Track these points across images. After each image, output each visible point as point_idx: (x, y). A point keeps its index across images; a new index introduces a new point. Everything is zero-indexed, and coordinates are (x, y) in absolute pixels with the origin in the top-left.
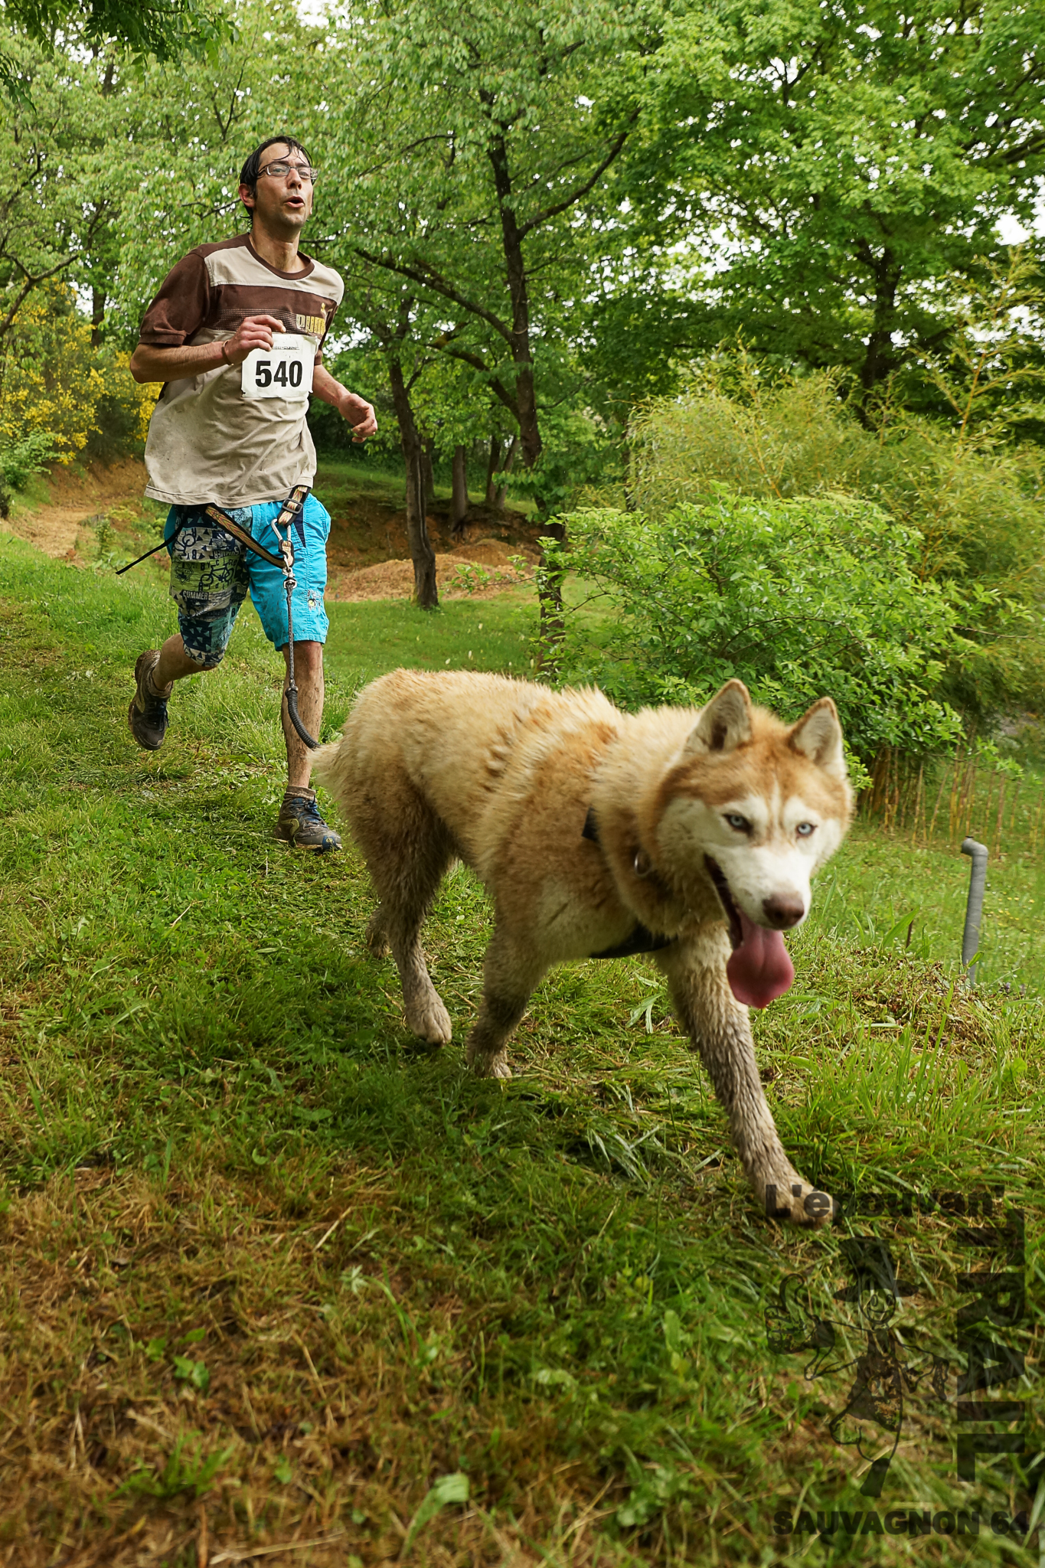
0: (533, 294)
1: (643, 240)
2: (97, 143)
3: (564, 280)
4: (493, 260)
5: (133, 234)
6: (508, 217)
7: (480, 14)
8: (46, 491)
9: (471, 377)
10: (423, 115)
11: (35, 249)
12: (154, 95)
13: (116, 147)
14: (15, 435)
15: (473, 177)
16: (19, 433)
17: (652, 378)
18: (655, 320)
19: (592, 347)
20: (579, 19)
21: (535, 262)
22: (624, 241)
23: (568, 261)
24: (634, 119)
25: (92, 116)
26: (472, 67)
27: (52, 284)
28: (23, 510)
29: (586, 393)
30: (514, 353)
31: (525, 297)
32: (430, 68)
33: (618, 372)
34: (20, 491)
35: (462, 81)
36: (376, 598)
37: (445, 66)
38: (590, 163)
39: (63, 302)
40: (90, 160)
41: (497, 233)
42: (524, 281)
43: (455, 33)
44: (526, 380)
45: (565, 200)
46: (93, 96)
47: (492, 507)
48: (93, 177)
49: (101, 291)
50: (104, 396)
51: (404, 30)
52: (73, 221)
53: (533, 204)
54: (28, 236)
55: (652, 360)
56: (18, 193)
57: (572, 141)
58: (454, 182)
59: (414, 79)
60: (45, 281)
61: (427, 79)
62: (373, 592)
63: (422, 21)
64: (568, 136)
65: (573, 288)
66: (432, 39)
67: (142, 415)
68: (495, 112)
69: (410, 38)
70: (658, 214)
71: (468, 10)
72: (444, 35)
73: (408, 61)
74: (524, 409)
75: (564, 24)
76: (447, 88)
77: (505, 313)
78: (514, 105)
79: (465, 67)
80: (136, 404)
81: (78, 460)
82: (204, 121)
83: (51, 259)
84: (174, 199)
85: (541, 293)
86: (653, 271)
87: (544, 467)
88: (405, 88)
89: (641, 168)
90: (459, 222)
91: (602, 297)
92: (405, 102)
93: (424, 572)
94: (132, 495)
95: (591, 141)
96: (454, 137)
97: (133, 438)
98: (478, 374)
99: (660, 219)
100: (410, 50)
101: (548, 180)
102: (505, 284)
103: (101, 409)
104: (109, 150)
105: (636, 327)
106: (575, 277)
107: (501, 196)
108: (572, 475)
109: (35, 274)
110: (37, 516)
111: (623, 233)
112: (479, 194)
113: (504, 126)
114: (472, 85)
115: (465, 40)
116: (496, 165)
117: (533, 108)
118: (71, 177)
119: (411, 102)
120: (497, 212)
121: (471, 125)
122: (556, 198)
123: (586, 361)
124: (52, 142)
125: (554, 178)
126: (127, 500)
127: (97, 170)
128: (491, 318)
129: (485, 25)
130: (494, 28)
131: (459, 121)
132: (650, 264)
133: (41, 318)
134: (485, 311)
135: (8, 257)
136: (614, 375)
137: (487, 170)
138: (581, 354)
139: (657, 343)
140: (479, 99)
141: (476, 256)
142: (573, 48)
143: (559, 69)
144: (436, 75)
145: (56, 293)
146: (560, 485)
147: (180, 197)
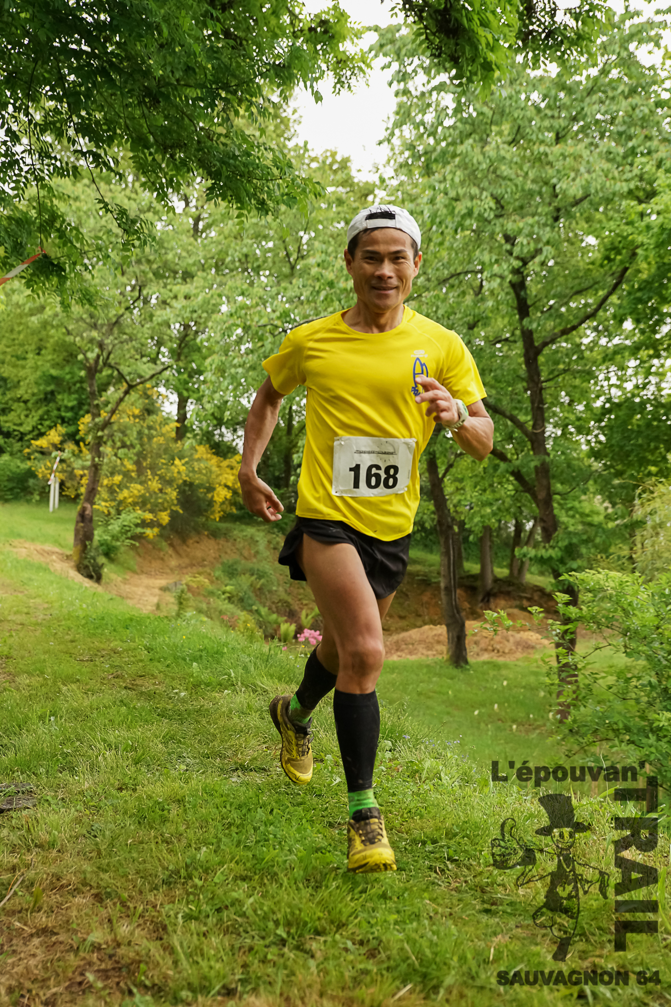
0: (549, 400)
1: (643, 353)
2: (188, 276)
3: (575, 387)
4: (514, 370)
5: (216, 348)
6: (528, 336)
7: (505, 174)
8: (132, 560)
9: (496, 467)
10: (457, 254)
11: (132, 361)
12: (236, 238)
13: (205, 279)
14: (109, 514)
15: (498, 302)
16: (113, 511)
17: (653, 469)
18: (654, 419)
19: (600, 442)
20: (586, 176)
21: (552, 372)
22: (627, 354)
23: (578, 372)
24: (634, 254)
25: (184, 254)
26: (497, 217)
27: (145, 389)
28: (113, 576)
29: (595, 482)
30: (533, 449)
31: (542, 401)
32: (463, 217)
33: (624, 465)
34: (112, 560)
35: (489, 228)
36: (413, 658)
37: (475, 214)
38: (597, 291)
39: (153, 403)
40: (182, 289)
41: (517, 350)
42: (542, 389)
43: (483, 189)
44: (544, 471)
45: (575, 322)
46: (186, 239)
47: (516, 581)
48: (184, 302)
49: (185, 394)
50: (185, 481)
51: (442, 186)
52: (166, 337)
53: (550, 324)
54: (128, 350)
55: (653, 454)
56: (122, 315)
57: (581, 274)
58: (482, 309)
59: (450, 225)
60: (140, 387)
61: (460, 226)
62: (411, 653)
63: (457, 180)
64: (578, 270)
65: (584, 393)
66: (465, 195)
67: (216, 498)
68: (516, 251)
69: (446, 194)
70: (655, 332)
71: (494, 172)
72: (475, 191)
73: (445, 211)
74: (542, 495)
75: (574, 180)
76: (478, 232)
77: (526, 414)
78: (532, 246)
79: (492, 216)
80: (211, 489)
81: (161, 535)
82: (276, 259)
83: (146, 369)
84: (252, 320)
85: (557, 397)
86: (653, 379)
87: (560, 544)
88: (442, 233)
89: (639, 294)
90: (486, 338)
91: (609, 400)
92: (441, 244)
93: (455, 635)
94: (204, 566)
95: (597, 274)
96: (481, 272)
97: (207, 518)
98: (503, 466)
99: (658, 336)
100: (447, 202)
101: (561, 306)
102: (526, 391)
103: (182, 492)
104: (198, 281)
105: (638, 426)
106: (585, 384)
107: (521, 319)
108: (583, 550)
109: (132, 380)
110: (125, 581)
111: (626, 347)
112: (503, 317)
113: (525, 263)
114: (498, 229)
115: (492, 195)
116: (518, 295)
117: (549, 248)
118: (164, 302)
119: (447, 244)
120: (518, 332)
121: (497, 261)
122: (569, 321)
123: (595, 454)
124: (151, 275)
125: (567, 304)
126: (201, 569)
127: (187, 297)
128: (513, 419)
129: (509, 183)
130: (516, 186)
131: (486, 257)
132: (648, 373)
133: (135, 417)
134: (508, 413)
135: (110, 366)
136: (619, 467)
137: (511, 298)
138: (592, 448)
139: (657, 439)
140: (503, 241)
141: (501, 367)
142: (582, 200)
143: (570, 216)
144: (468, 222)
145: (148, 397)
146: (574, 559)
147: (256, 319)
